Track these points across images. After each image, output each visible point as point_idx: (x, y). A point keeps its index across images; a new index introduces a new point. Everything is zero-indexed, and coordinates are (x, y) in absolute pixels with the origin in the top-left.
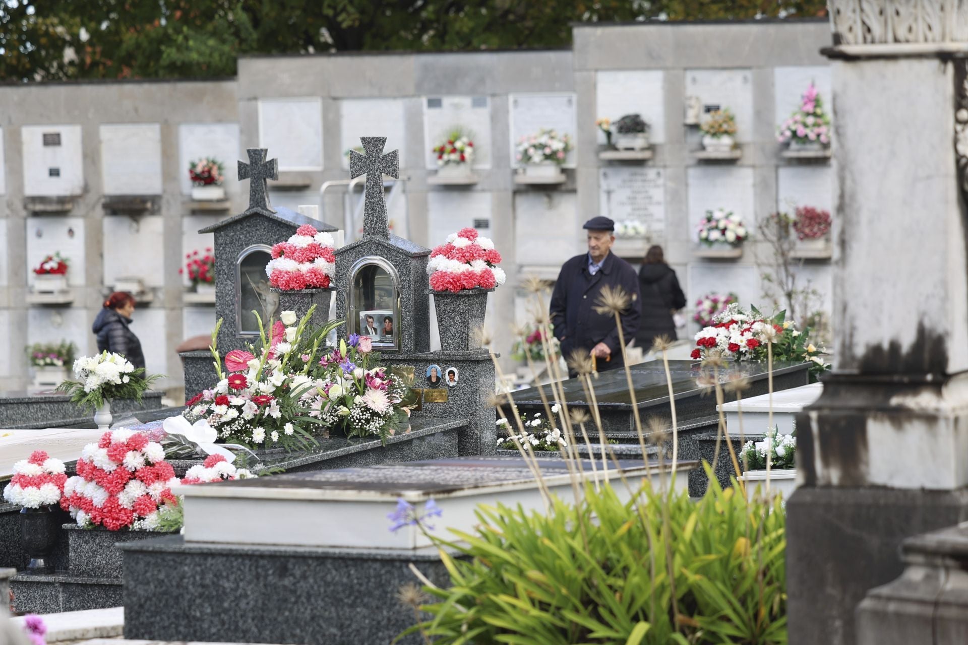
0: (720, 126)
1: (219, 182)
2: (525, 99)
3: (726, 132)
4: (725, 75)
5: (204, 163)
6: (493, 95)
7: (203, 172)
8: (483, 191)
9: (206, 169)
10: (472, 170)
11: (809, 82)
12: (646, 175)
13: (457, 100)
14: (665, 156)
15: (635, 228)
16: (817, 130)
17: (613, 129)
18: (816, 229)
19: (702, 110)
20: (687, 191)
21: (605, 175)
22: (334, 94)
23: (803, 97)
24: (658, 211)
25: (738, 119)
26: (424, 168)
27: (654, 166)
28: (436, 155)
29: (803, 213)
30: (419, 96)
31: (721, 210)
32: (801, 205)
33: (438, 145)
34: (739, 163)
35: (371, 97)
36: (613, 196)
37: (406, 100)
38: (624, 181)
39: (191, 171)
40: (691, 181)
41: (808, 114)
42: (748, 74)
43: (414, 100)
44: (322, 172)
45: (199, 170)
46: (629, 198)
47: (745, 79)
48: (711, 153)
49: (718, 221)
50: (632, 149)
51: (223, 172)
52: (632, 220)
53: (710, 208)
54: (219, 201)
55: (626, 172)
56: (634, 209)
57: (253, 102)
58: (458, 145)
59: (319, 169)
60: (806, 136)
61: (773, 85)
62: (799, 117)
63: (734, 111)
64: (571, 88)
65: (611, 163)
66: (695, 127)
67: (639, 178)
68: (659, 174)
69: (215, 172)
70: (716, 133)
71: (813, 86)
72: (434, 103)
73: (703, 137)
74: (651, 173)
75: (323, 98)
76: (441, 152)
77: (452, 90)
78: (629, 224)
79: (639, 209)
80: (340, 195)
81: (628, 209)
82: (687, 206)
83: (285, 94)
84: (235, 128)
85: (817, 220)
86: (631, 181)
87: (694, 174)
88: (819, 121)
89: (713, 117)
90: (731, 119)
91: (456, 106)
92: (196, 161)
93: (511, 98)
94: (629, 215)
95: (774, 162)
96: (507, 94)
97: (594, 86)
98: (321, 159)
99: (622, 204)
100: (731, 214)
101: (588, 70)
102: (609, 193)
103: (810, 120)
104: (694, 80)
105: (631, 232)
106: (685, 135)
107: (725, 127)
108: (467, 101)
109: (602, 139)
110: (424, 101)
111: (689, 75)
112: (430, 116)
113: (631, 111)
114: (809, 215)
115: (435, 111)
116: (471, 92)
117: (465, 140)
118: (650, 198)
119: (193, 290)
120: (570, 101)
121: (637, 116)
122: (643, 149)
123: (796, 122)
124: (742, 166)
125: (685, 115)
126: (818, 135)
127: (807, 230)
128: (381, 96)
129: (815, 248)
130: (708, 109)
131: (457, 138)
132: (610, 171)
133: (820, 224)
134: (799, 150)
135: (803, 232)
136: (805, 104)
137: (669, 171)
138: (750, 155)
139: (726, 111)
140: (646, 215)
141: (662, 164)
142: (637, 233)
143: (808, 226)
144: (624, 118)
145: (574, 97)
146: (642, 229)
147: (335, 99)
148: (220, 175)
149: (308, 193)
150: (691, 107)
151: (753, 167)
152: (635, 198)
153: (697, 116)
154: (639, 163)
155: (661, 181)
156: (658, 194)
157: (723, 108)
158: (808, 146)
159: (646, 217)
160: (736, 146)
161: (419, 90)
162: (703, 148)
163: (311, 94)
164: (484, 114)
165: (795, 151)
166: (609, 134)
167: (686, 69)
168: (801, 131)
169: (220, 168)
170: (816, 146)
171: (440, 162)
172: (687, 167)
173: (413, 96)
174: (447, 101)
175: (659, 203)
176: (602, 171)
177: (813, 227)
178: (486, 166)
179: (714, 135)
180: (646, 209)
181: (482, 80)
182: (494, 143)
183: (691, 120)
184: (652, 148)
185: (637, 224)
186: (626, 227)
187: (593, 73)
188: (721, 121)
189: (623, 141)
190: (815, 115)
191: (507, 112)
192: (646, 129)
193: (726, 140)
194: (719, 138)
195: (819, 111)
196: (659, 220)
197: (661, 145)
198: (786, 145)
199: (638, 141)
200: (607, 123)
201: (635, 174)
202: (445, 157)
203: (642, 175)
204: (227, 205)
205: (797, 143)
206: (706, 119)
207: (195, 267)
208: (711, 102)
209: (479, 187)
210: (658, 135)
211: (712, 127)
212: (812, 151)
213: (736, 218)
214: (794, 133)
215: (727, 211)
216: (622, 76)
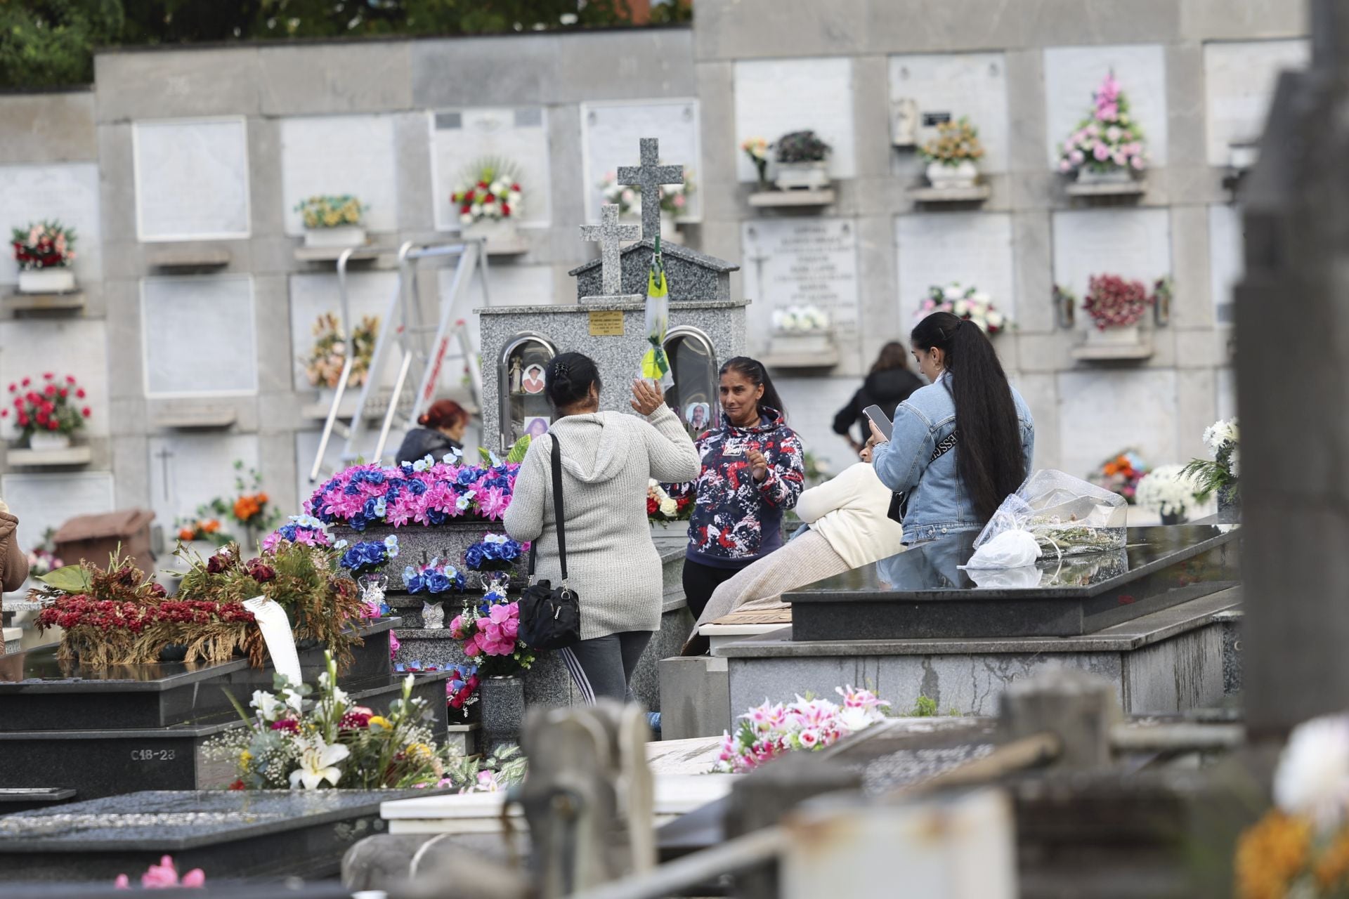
0: (958, 146)
1: (68, 263)
2: (606, 110)
3: (969, 157)
4: (959, 62)
5: (41, 230)
6: (553, 106)
7: (41, 245)
8: (538, 264)
9: (45, 240)
10: (518, 231)
11: (1104, 72)
12: (824, 230)
13: (489, 114)
14: (857, 198)
15: (812, 320)
16: (1125, 149)
17: (770, 156)
18: (1125, 312)
19: (919, 122)
20: (895, 255)
21: (752, 232)
22: (268, 110)
23: (1095, 97)
24: (846, 290)
25: (983, 135)
26: (432, 228)
27: (837, 216)
28: (456, 208)
29: (1103, 284)
30: (422, 110)
31: (956, 285)
32: (1098, 274)
33: (460, 190)
34: (985, 206)
35: (336, 113)
36: (767, 267)
37: (398, 117)
38: (785, 242)
39: (17, 244)
40: (902, 239)
41: (1108, 124)
42: (998, 60)
43: (412, 116)
44: (249, 241)
45: (33, 242)
46: (794, 270)
47: (993, 68)
48: (941, 191)
49: (953, 302)
50: (805, 188)
51: (75, 245)
52: (802, 306)
53: (939, 283)
54: (67, 293)
55: (788, 228)
56: (802, 288)
57: (124, 127)
58: (496, 188)
59: (245, 235)
60: (1110, 159)
61: (1042, 77)
62: (1094, 129)
63: (974, 122)
64: (689, 90)
65: (763, 212)
66: (909, 150)
67: (812, 236)
68: (846, 228)
69: (61, 246)
70: (950, 157)
71: (1112, 76)
72: (449, 122)
73: (927, 164)
74: (832, 227)
75: (249, 117)
76: (466, 203)
77: (480, 98)
78: (801, 313)
79: (812, 287)
80: (284, 278)
81: (794, 287)
82: (896, 278)
83: (181, 112)
84: (90, 172)
85: (1128, 297)
86: (798, 241)
87: (908, 226)
88: (1128, 134)
89: (942, 131)
90: (969, 135)
91: (486, 125)
92: (24, 228)
93: (584, 110)
94: (794, 297)
95: (1046, 203)
96: (577, 103)
97: (731, 86)
98: (248, 221)
99: (784, 279)
100: (973, 291)
101: (719, 60)
102: (759, 262)
103: (1114, 133)
104: (905, 72)
105: (806, 325)
106: (891, 163)
107: (965, 148)
108: (505, 116)
109: (747, 171)
110: (430, 117)
111: (896, 65)
112: (440, 142)
113: (799, 125)
114: (1113, 289)
115: (449, 135)
116: (514, 100)
117: (506, 180)
118: (832, 268)
119: (24, 444)
120: (688, 112)
121: (810, 134)
122: (824, 188)
123: (1089, 137)
124: (991, 212)
125: (890, 129)
126: (1129, 158)
127: (1110, 313)
128: (353, 111)
129: (1124, 342)
130: (931, 121)
131: (494, 178)
132: (759, 226)
133: (1131, 302)
134: (1096, 183)
135: (1103, 317)
136: (1102, 107)
137: (864, 223)
138: (1003, 194)
139: (962, 122)
140: (825, 297)
141: (852, 211)
142: (815, 326)
143: (1112, 306)
144: (786, 138)
145: (696, 105)
146: (822, 320)
147: (271, 117)
148: (69, 249)
149: (223, 276)
150: (902, 116)
151: (1011, 212)
152: (805, 269)
153: (912, 132)
154: (813, 211)
155: (850, 240)
156: (845, 262)
157: (955, 119)
158: (1111, 176)
159: (825, 300)
160: (981, 180)
161: (421, 100)
162: (926, 182)
163: (227, 111)
164: (537, 137)
165: (1086, 184)
166: (762, 165)
167: (890, 55)
168: (1101, 152)
169: (69, 238)
170: (1124, 176)
171: (467, 218)
172: (896, 215)
173: (412, 110)
174: (470, 117)
175: (846, 277)
176: (746, 226)
177: (1121, 307)
178: (542, 222)
179: (948, 161)
180: (824, 287)
181: (533, 82)
182: (555, 185)
183: (903, 139)
184: (834, 186)
185: (812, 311)
186: (794, 317)
187: (728, 65)
188: (957, 139)
189: (788, 176)
190: (1119, 124)
191: (579, 133)
192: (826, 154)
193: (967, 170)
194: (956, 165)
195: (1124, 118)
196: (848, 305)
197: (850, 181)
198: (1072, 175)
199: (814, 176)
200: (761, 145)
201: (805, 230)
202: (476, 209)
203: (817, 230)
204: (80, 300)
205: (1092, 170)
206: (929, 137)
207: (27, 406)
208: (935, 108)
209: (530, 258)
210: (843, 163)
211: (944, 148)
212: (1118, 184)
213: (982, 297)
214: (1089, 156)
215: (966, 285)
216: (778, 68)
